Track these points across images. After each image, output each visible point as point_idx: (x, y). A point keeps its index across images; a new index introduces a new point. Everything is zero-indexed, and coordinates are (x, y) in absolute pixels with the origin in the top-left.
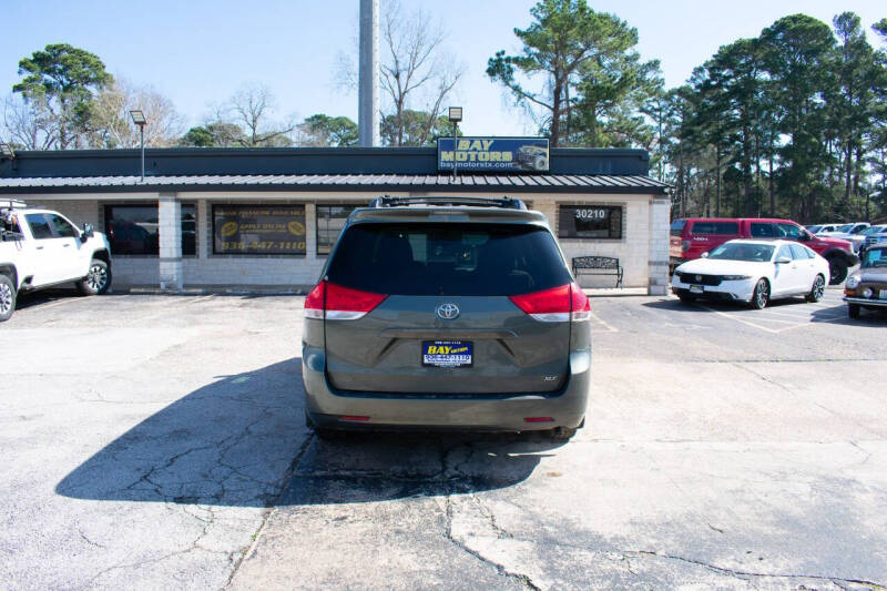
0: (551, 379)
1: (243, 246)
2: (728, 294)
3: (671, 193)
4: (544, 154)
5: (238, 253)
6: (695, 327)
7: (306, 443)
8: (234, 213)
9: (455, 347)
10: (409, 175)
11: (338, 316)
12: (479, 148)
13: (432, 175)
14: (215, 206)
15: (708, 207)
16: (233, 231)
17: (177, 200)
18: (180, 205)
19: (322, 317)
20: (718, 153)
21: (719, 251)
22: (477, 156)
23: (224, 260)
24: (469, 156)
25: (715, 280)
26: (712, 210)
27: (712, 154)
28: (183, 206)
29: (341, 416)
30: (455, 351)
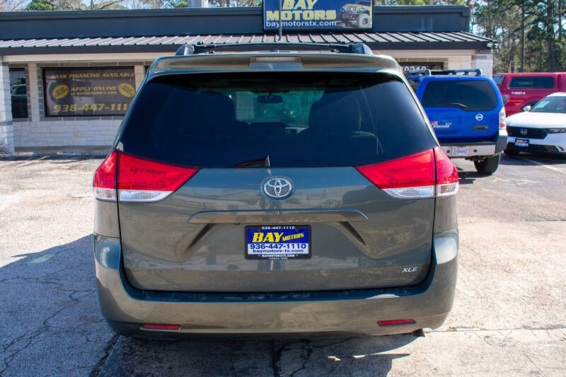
0: (410, 271)
1: (75, 108)
2: (554, 147)
3: (494, 47)
4: (367, 12)
5: (70, 115)
6: (526, 182)
7: (112, 343)
8: (65, 76)
9: (287, 233)
10: (235, 35)
11: (136, 196)
12: (304, 7)
13: (257, 34)
14: (45, 70)
15: (512, 64)
16: (66, 93)
17: (4, 64)
18: (7, 68)
19: (114, 198)
20: (523, 14)
21: (542, 104)
22: (301, 15)
23: (56, 123)
24: (294, 15)
25: (540, 133)
26: (516, 67)
27: (517, 15)
28: (11, 70)
29: (143, 325)
30: (287, 238)
